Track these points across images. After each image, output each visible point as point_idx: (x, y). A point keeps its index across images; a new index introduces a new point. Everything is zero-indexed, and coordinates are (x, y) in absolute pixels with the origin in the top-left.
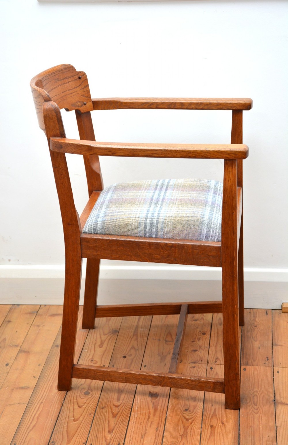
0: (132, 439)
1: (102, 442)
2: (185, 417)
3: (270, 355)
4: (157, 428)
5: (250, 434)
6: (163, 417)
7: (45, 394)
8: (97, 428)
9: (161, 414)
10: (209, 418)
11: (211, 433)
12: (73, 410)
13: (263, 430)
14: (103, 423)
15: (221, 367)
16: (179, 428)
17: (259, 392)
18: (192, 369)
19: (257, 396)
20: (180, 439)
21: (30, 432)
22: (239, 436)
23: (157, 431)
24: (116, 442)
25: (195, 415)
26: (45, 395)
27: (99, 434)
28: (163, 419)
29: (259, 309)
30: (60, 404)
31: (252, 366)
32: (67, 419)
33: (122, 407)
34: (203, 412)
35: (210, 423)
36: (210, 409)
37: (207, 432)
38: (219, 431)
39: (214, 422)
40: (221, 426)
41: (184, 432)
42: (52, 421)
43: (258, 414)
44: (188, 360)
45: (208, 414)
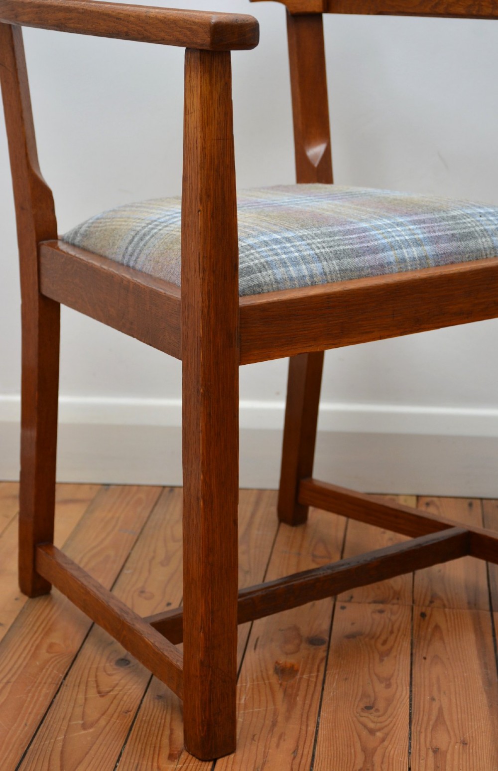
2: (365, 726)
6: (309, 723)
9: (305, 715)
10: (426, 729)
12: (84, 701)
16: (353, 751)
18: (377, 616)
23: (295, 757)
25: (391, 722)
28: (309, 728)
32: (66, 723)
34: (410, 714)
35: (431, 742)
36: (427, 707)
37: (426, 765)
38: (456, 763)
39: (442, 740)
40: (461, 751)
41: (365, 761)
42: (27, 728)
44: (367, 596)
45: (425, 718)
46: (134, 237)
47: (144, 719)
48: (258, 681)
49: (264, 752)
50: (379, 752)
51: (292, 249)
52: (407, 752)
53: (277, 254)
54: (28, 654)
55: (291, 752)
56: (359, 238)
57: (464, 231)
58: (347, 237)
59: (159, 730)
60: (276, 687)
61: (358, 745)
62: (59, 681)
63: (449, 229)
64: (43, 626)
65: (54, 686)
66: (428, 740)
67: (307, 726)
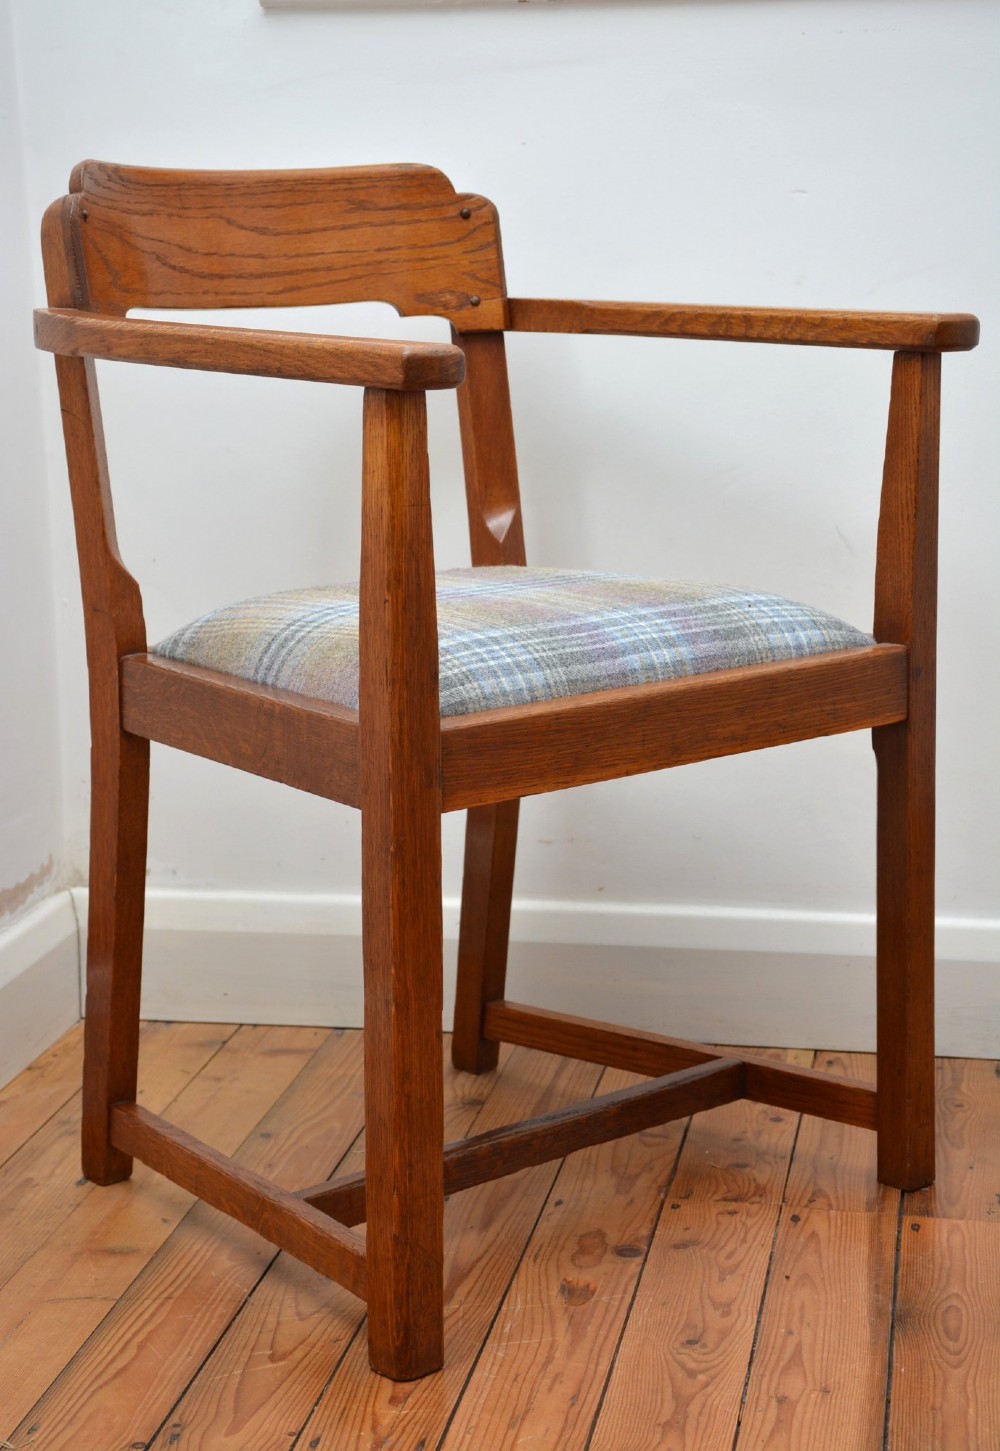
0: (476, 1427)
1: (360, 1431)
2: (682, 1366)
4: (575, 1398)
5: (930, 1433)
6: (598, 1361)
7: (187, 1271)
8: (350, 1385)
9: (596, 1350)
10: (772, 1372)
11: (779, 1421)
12: (275, 1325)
13: (979, 1422)
15: (829, 1218)
16: (659, 1399)
17: (965, 1298)
18: (725, 1219)
19: (958, 1310)
20: (658, 1436)
21: (101, 1387)
22: (885, 1437)
23: (573, 1405)
24: (413, 1435)
25: (723, 1361)
26: (189, 1275)
27: (355, 1407)
28: (600, 1367)
29: (972, 1059)
30: (236, 1303)
31: (945, 1217)
32: (247, 1353)
33: (456, 1323)
34: (752, 1352)
35: (777, 1388)
36: (779, 1341)
37: (765, 1417)
39: (794, 1386)
40: (819, 1401)
41: (676, 1412)
43: (960, 1370)
44: (715, 1192)
45: (774, 1358)
46: (270, 645)
48: (533, 1306)
49: (530, 1397)
50: (698, 1400)
51: (503, 653)
52: (739, 1401)
53: (482, 660)
55: (569, 1397)
56: (591, 637)
57: (730, 626)
58: (573, 635)
60: (559, 1313)
61: (668, 1391)
63: (709, 624)
66: (774, 1385)
67: (597, 1364)
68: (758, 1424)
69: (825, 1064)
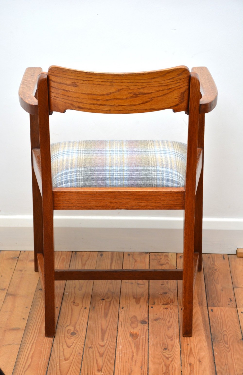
2: (165, 356)
3: (233, 297)
4: (142, 367)
5: (226, 371)
6: (145, 356)
7: (35, 335)
8: (87, 366)
9: (143, 353)
10: (186, 356)
11: (191, 371)
12: (63, 350)
13: (236, 368)
14: (91, 361)
16: (161, 366)
17: (227, 331)
18: (165, 310)
19: (226, 335)
21: (26, 371)
22: (216, 373)
23: (142, 369)
25: (174, 354)
27: (90, 373)
28: (145, 358)
29: (216, 254)
31: (218, 307)
32: (58, 359)
33: (107, 346)
34: (180, 351)
35: (188, 361)
36: (186, 347)
37: (187, 370)
38: (197, 368)
39: (192, 360)
40: (199, 364)
41: (166, 370)
42: (45, 361)
43: (230, 353)
44: (161, 302)
45: (186, 352)
47: (86, 356)
48: (124, 340)
49: (131, 367)
50: (171, 366)
52: (180, 365)
54: (37, 331)
55: (140, 367)
59: (92, 360)
60: (131, 342)
61: (163, 363)
62: (52, 342)
64: (40, 319)
65: (51, 344)
66: (187, 360)
67: (144, 357)
68: (186, 372)
69: (179, 258)
